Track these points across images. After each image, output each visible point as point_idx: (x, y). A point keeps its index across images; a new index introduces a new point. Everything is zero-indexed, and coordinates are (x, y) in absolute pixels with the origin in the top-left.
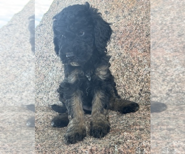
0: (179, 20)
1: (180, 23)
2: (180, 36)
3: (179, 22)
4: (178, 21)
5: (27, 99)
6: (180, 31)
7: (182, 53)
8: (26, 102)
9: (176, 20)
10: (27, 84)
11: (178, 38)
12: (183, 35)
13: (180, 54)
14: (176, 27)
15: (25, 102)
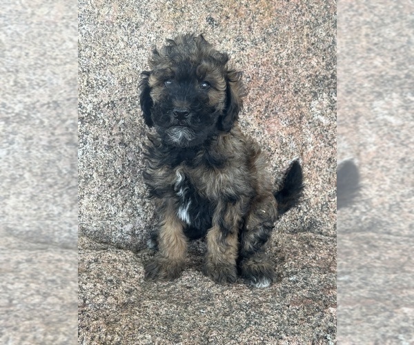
0: (349, 59)
1: (351, 67)
2: (349, 92)
3: (349, 64)
4: (346, 60)
5: (18, 215)
6: (349, 82)
7: (352, 129)
8: (16, 222)
9: (344, 58)
10: (15, 179)
11: (347, 96)
12: (354, 90)
13: (350, 131)
14: (343, 73)
15: (12, 223)
